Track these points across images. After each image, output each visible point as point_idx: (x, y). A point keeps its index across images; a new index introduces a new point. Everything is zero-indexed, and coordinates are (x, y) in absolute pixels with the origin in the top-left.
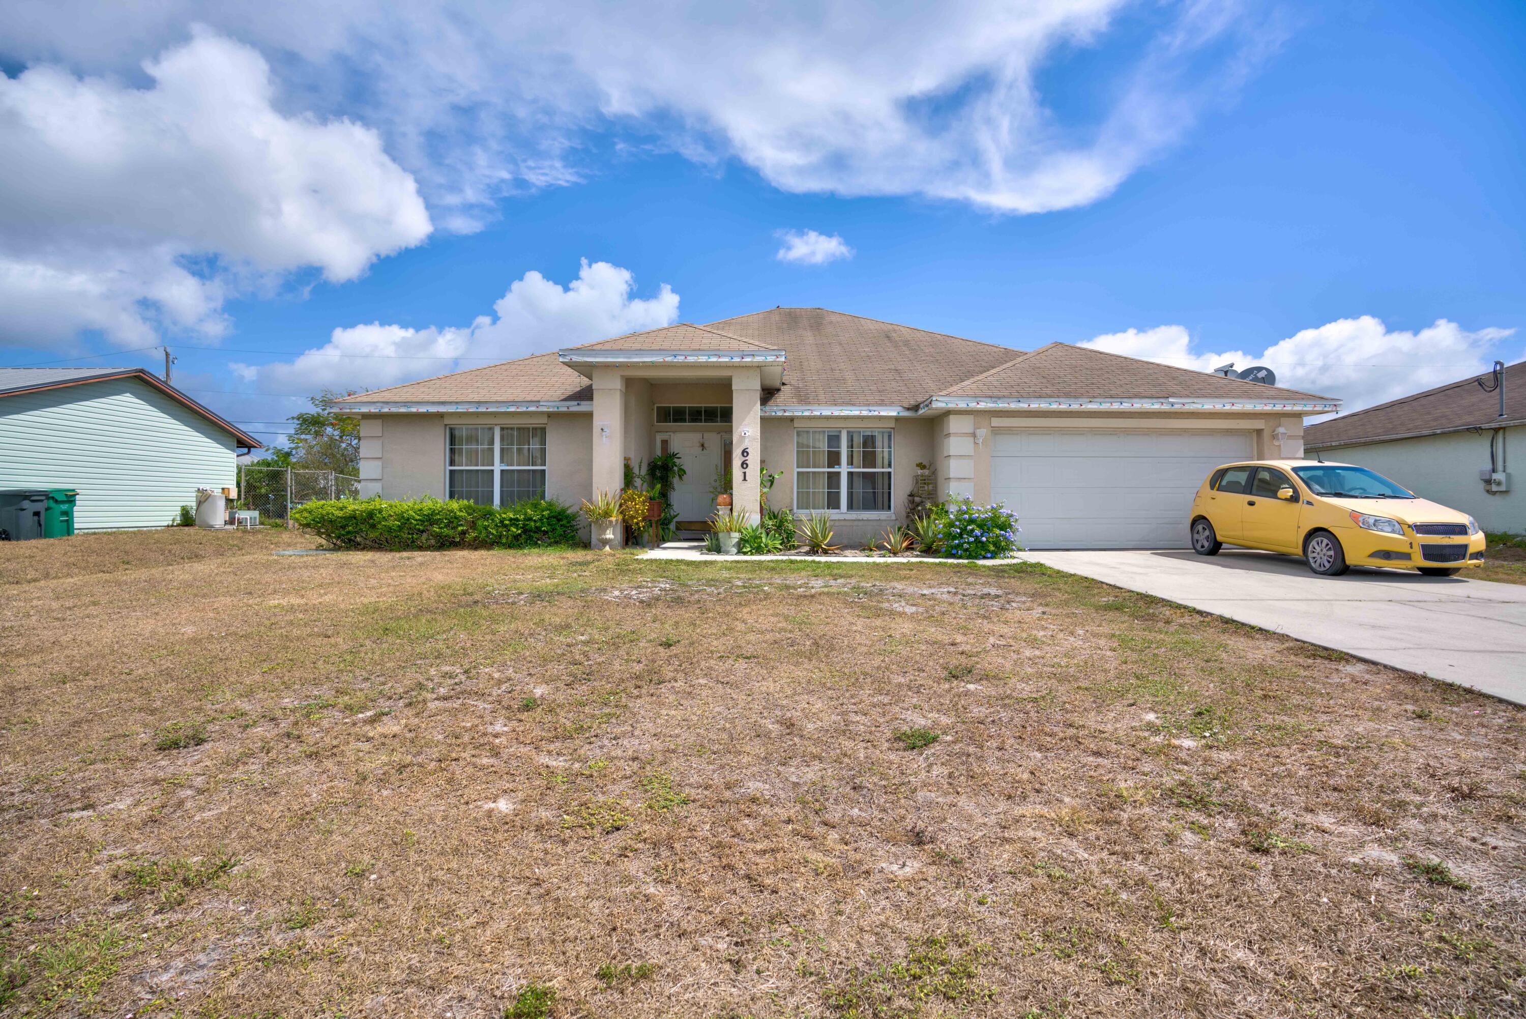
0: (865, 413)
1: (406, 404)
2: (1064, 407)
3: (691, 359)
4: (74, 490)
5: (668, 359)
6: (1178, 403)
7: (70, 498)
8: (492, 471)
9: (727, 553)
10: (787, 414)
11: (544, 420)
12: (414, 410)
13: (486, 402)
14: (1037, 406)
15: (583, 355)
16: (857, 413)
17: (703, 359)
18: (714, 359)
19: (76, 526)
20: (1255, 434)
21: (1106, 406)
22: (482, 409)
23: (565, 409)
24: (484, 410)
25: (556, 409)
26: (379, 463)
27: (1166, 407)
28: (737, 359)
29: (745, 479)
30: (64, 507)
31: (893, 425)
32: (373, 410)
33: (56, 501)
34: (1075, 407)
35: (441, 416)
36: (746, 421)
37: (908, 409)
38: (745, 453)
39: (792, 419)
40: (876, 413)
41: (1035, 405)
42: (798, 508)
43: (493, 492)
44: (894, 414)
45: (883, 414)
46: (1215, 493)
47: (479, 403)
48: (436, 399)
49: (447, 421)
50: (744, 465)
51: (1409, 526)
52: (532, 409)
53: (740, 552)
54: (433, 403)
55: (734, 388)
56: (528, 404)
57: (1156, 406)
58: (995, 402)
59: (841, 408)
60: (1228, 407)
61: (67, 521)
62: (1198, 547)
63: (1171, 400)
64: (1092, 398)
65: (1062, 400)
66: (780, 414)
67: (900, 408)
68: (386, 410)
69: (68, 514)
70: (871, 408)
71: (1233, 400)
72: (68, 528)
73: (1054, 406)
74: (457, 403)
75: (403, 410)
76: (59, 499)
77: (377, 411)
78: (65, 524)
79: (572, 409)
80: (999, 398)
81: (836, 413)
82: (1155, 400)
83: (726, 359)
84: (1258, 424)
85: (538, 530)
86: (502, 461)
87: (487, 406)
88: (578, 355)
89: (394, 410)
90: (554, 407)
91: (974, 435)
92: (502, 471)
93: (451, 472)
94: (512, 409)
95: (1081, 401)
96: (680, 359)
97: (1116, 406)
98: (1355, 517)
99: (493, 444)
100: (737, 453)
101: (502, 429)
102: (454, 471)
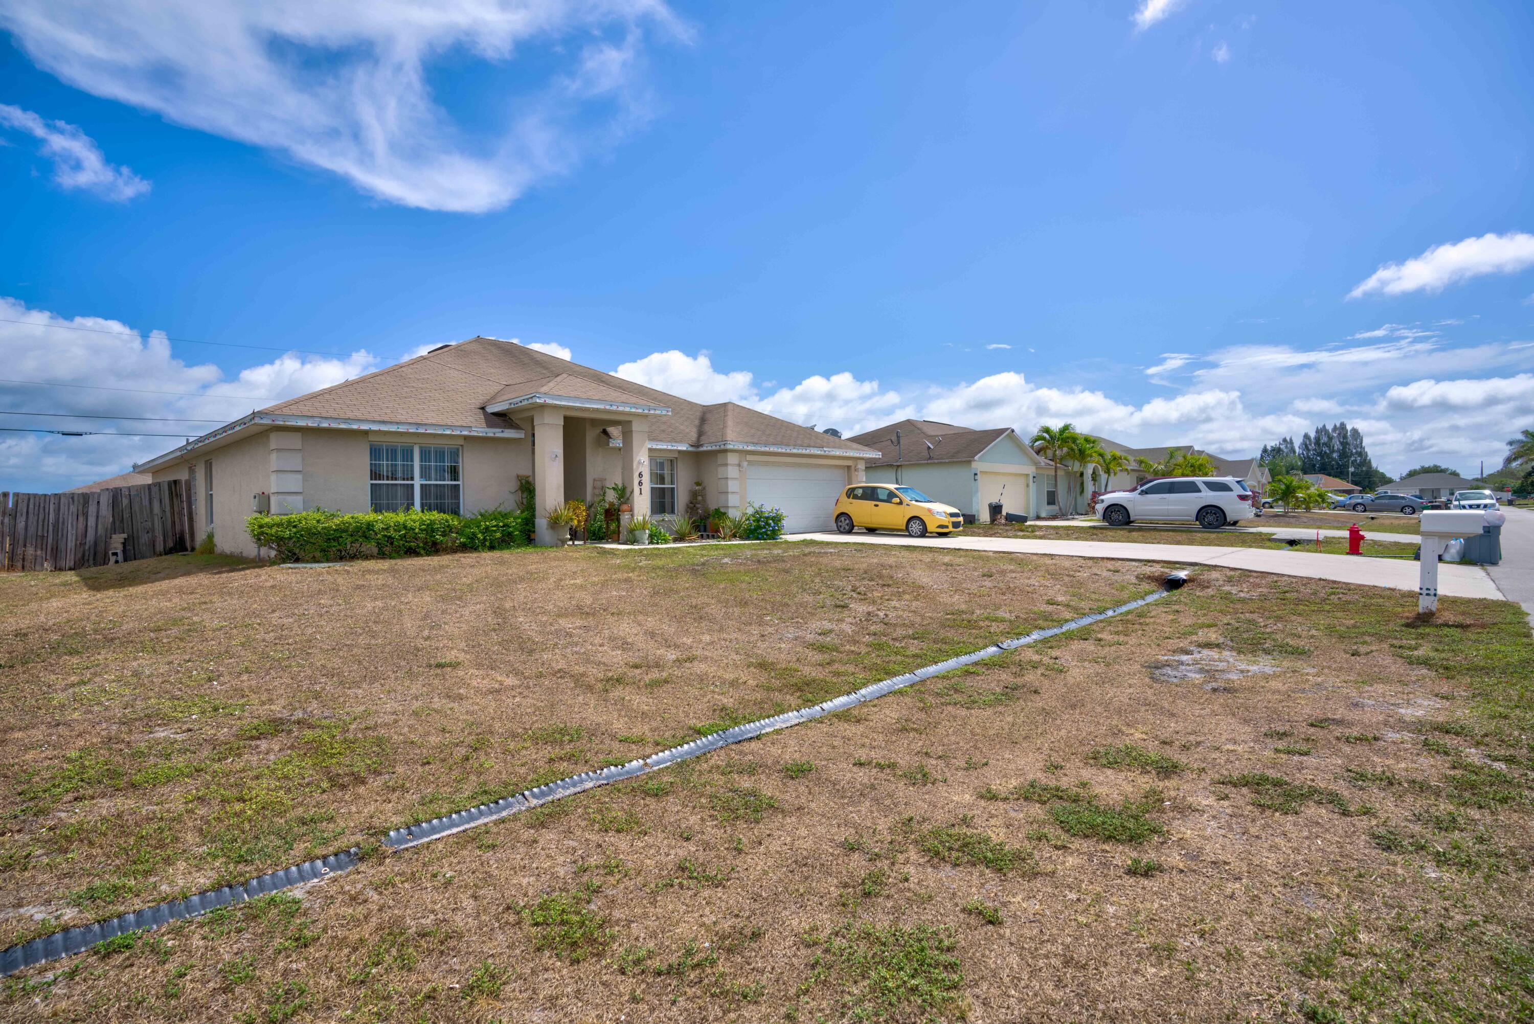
0: (670, 447)
1: (347, 420)
2: (783, 451)
3: (621, 409)
5: (608, 407)
6: (827, 451)
8: (412, 485)
9: (644, 543)
11: (461, 442)
12: (355, 427)
13: (426, 424)
15: (553, 399)
16: (665, 447)
17: (627, 409)
18: (633, 410)
20: (845, 468)
22: (421, 431)
23: (491, 435)
24: (423, 431)
25: (485, 435)
26: (300, 477)
27: (822, 453)
29: (641, 493)
31: (676, 456)
32: (310, 425)
35: (366, 433)
36: (641, 454)
37: (692, 446)
38: (640, 475)
44: (684, 449)
45: (680, 448)
46: (851, 500)
47: (418, 425)
48: (379, 419)
49: (372, 438)
50: (640, 483)
52: (466, 433)
53: (651, 543)
57: (819, 452)
62: (842, 529)
63: (825, 449)
64: (794, 446)
67: (689, 445)
68: (325, 425)
74: (397, 423)
75: (341, 426)
77: (316, 425)
79: (498, 435)
82: (818, 449)
83: (640, 411)
84: (850, 463)
86: (421, 477)
87: (426, 427)
89: (334, 425)
90: (484, 432)
91: (739, 465)
92: (422, 485)
94: (448, 432)
95: (791, 447)
96: (614, 408)
97: (804, 451)
98: (929, 510)
99: (412, 460)
100: (636, 475)
101: (421, 448)
102: (376, 484)
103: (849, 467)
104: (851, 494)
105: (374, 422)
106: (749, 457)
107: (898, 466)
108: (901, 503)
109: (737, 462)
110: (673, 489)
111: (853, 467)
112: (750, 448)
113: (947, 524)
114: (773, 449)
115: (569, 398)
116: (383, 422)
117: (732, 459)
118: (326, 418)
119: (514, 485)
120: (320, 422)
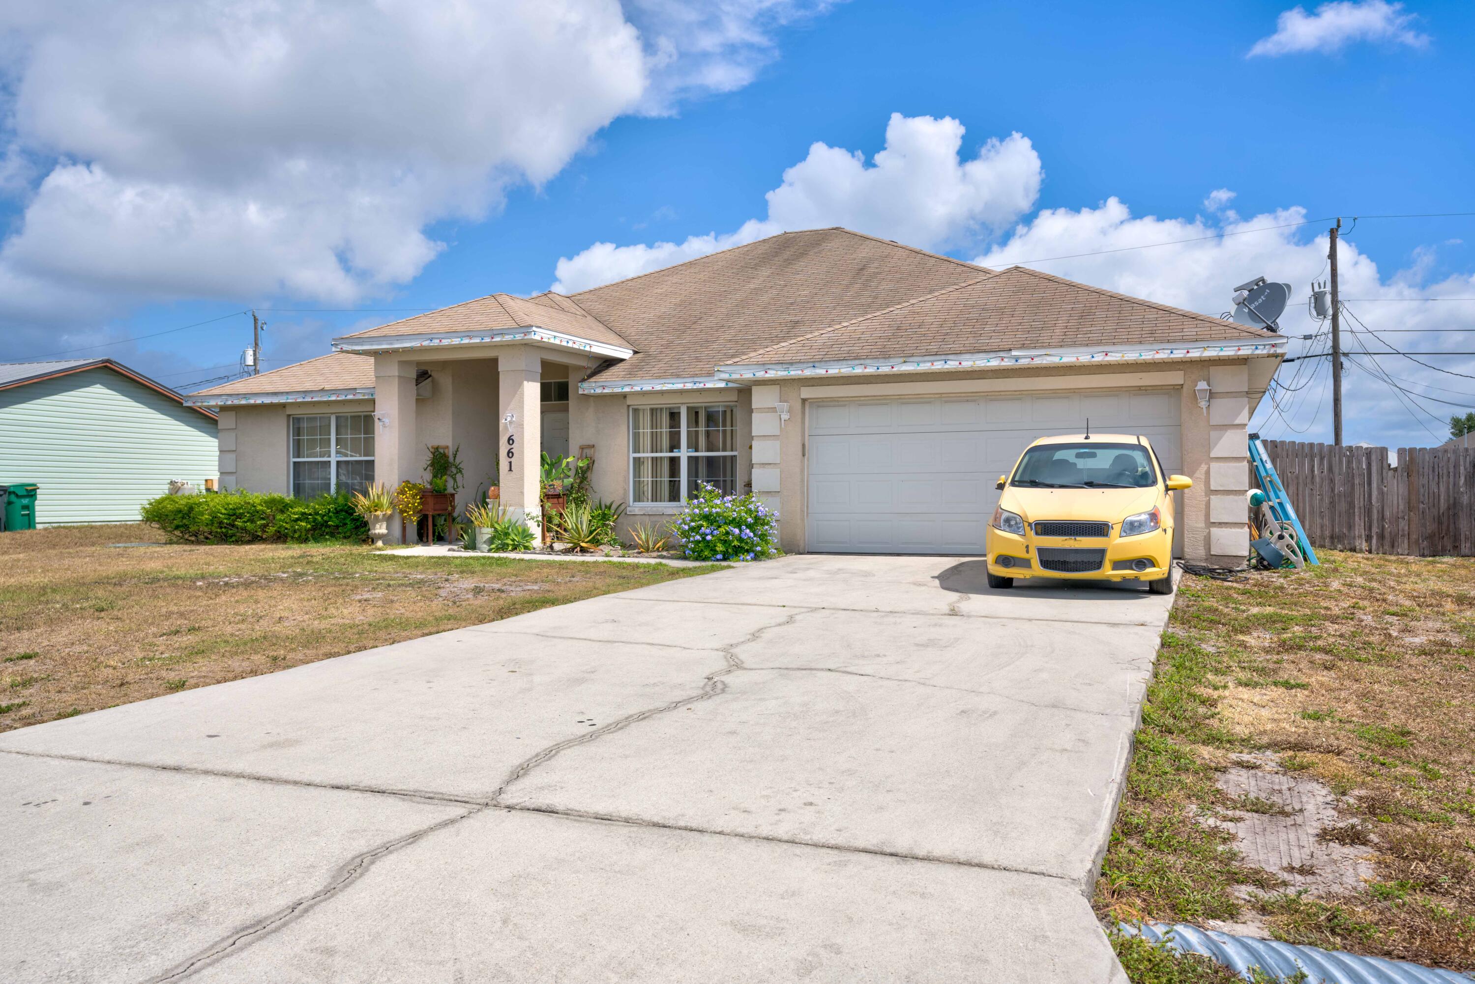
1: (246, 396)
2: (870, 370)
3: (445, 342)
4: (35, 485)
5: (425, 343)
6: (1025, 357)
7: (31, 492)
8: (329, 462)
9: (480, 549)
10: (606, 391)
11: (372, 408)
12: (252, 401)
13: (308, 392)
14: (836, 371)
17: (456, 341)
18: (466, 341)
19: (38, 520)
21: (924, 367)
22: (308, 399)
24: (310, 400)
25: (370, 397)
27: (1007, 363)
28: (487, 340)
29: (510, 470)
30: (25, 501)
31: (735, 398)
33: (17, 496)
34: (885, 369)
35: (284, 406)
36: (511, 406)
39: (624, 396)
40: (701, 386)
41: (833, 371)
42: (635, 501)
43: (330, 484)
47: (306, 392)
49: (288, 412)
50: (510, 454)
51: (1030, 524)
52: (350, 397)
53: (489, 548)
54: (268, 394)
55: (500, 368)
56: (346, 392)
57: (994, 363)
58: (787, 369)
59: (663, 381)
60: (1099, 358)
61: (28, 515)
63: (1014, 353)
64: (907, 357)
65: (868, 362)
66: (599, 391)
68: (229, 403)
69: (30, 508)
70: (696, 379)
71: (1106, 348)
72: (30, 522)
73: (858, 371)
74: (287, 393)
75: (243, 402)
76: (20, 494)
78: (27, 518)
80: (792, 364)
81: (658, 388)
82: (992, 355)
83: (477, 340)
84: (1175, 378)
85: (325, 524)
86: (337, 452)
87: (312, 395)
88: (348, 344)
89: (236, 402)
90: (368, 394)
92: (338, 462)
93: (293, 464)
94: (333, 398)
95: (893, 361)
96: (436, 342)
97: (939, 366)
99: (329, 434)
100: (503, 440)
101: (337, 418)
102: (299, 463)
106: (807, 393)
109: (773, 405)
110: (734, 459)
111: (1186, 391)
113: (1021, 554)
116: (275, 394)
120: (227, 400)
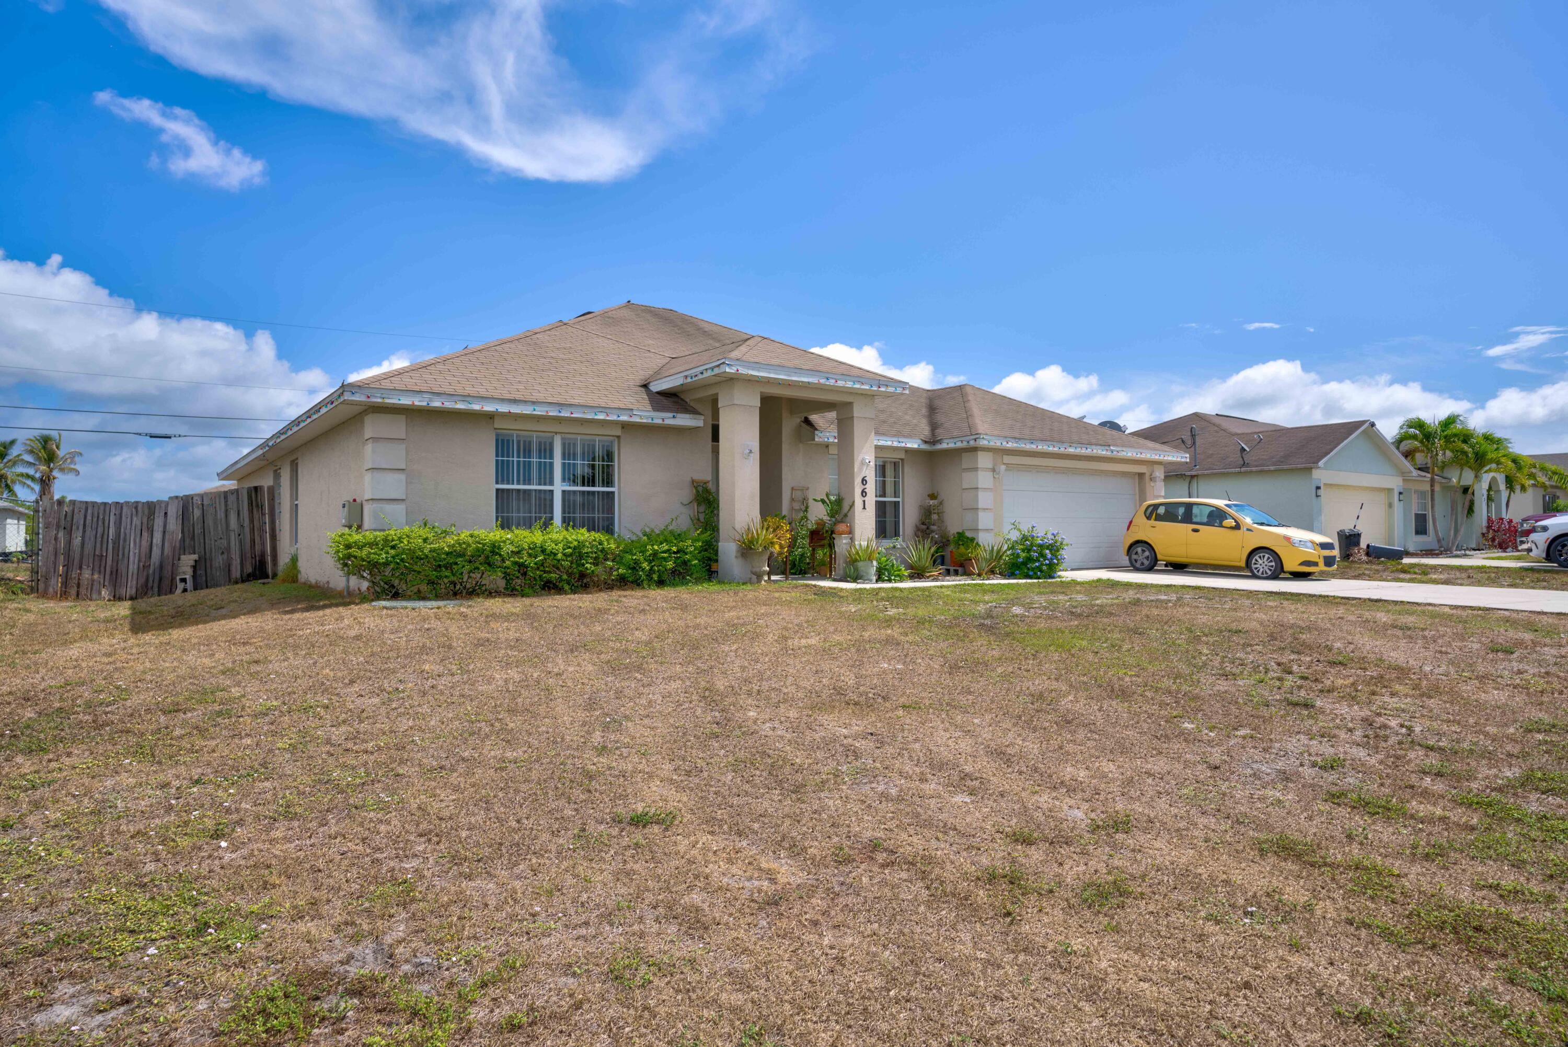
0: (896, 444)
1: (466, 397)
5: (823, 381)
6: (1115, 451)
8: (552, 492)
9: (870, 581)
11: (618, 432)
12: (476, 407)
13: (571, 405)
15: (748, 368)
16: (889, 443)
17: (849, 384)
18: (857, 386)
20: (1137, 477)
22: (565, 414)
23: (660, 421)
25: (650, 421)
26: (402, 477)
27: (1109, 454)
29: (864, 508)
31: (903, 456)
32: (417, 403)
35: (491, 416)
36: (864, 450)
37: (926, 442)
38: (864, 481)
40: (903, 445)
41: (1040, 447)
44: (916, 446)
45: (909, 445)
47: (561, 405)
48: (508, 396)
49: (499, 423)
50: (864, 493)
51: (1317, 544)
52: (625, 418)
53: (879, 579)
55: (855, 414)
56: (618, 412)
58: (1017, 442)
65: (1055, 443)
67: (919, 441)
68: (437, 404)
74: (534, 403)
75: (461, 406)
77: (425, 404)
79: (668, 422)
80: (1019, 439)
82: (1103, 448)
83: (867, 387)
86: (564, 480)
89: (449, 405)
90: (647, 418)
91: (993, 470)
92: (564, 492)
93: (497, 490)
94: (601, 416)
95: (1066, 445)
96: (832, 382)
98: (1287, 539)
99: (551, 457)
100: (858, 481)
101: (563, 439)
102: (503, 490)
103: (1141, 475)
104: (1152, 513)
105: (503, 400)
106: (1007, 459)
107: (1192, 477)
108: (1237, 527)
109: (990, 466)
110: (896, 504)
111: (1147, 477)
112: (1011, 445)
113: (1316, 560)
114: (1042, 447)
115: (769, 367)
116: (515, 401)
117: (984, 460)
118: (438, 394)
119: (687, 494)
120: (431, 400)
